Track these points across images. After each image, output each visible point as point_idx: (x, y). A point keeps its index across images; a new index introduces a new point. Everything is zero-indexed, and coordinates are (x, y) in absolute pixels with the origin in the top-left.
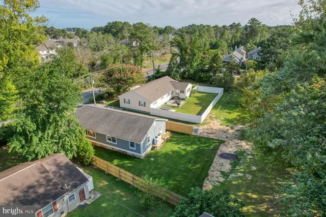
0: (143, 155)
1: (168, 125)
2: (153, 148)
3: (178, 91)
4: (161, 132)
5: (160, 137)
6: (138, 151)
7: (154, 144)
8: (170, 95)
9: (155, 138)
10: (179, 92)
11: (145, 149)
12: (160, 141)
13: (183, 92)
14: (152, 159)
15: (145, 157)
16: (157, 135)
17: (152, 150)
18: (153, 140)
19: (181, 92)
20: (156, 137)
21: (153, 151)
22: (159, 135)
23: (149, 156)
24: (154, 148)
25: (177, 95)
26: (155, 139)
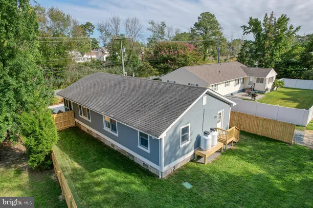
0: (165, 169)
1: (236, 118)
2: (196, 158)
3: (253, 79)
4: (219, 125)
5: (215, 133)
6: (155, 157)
7: (200, 149)
8: (239, 85)
9: (202, 134)
10: (255, 81)
11: (172, 155)
12: (213, 144)
13: (261, 81)
14: (188, 186)
15: (170, 176)
16: (209, 130)
17: (192, 161)
18: (199, 139)
19: (258, 81)
20: (206, 134)
21: (194, 165)
22: (212, 130)
23: (180, 175)
24: (199, 157)
25: (250, 86)
26: (203, 137)
